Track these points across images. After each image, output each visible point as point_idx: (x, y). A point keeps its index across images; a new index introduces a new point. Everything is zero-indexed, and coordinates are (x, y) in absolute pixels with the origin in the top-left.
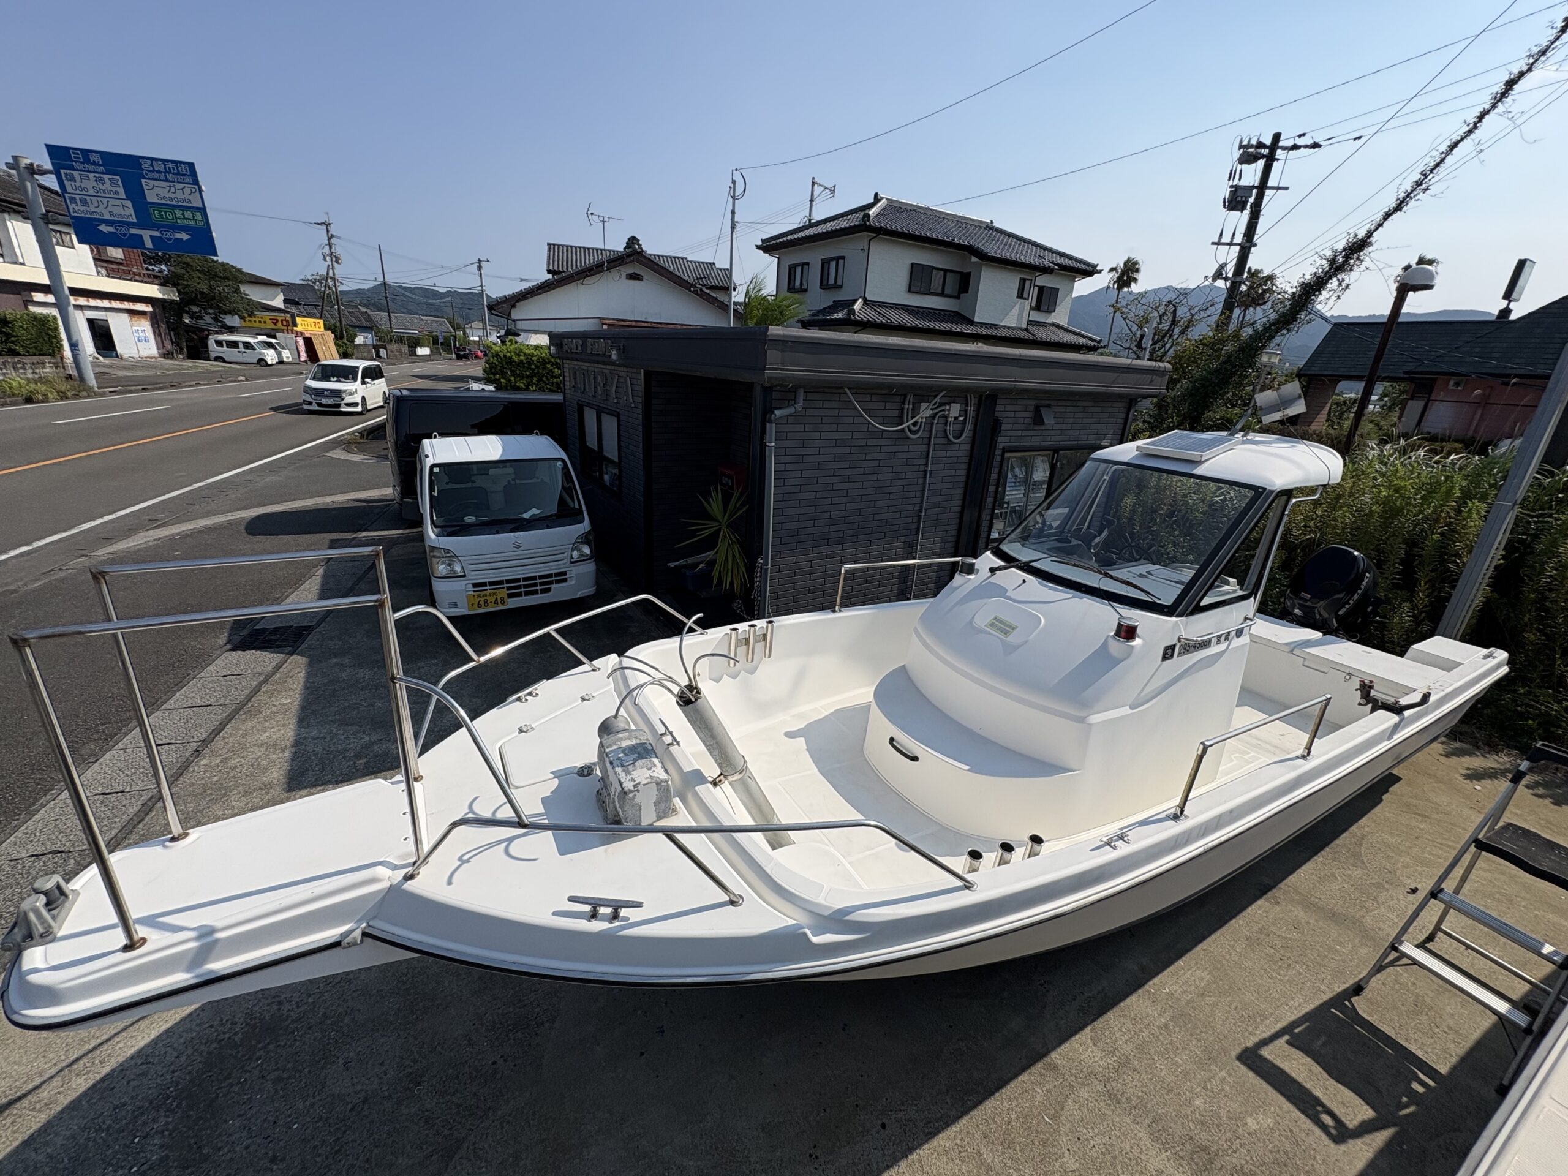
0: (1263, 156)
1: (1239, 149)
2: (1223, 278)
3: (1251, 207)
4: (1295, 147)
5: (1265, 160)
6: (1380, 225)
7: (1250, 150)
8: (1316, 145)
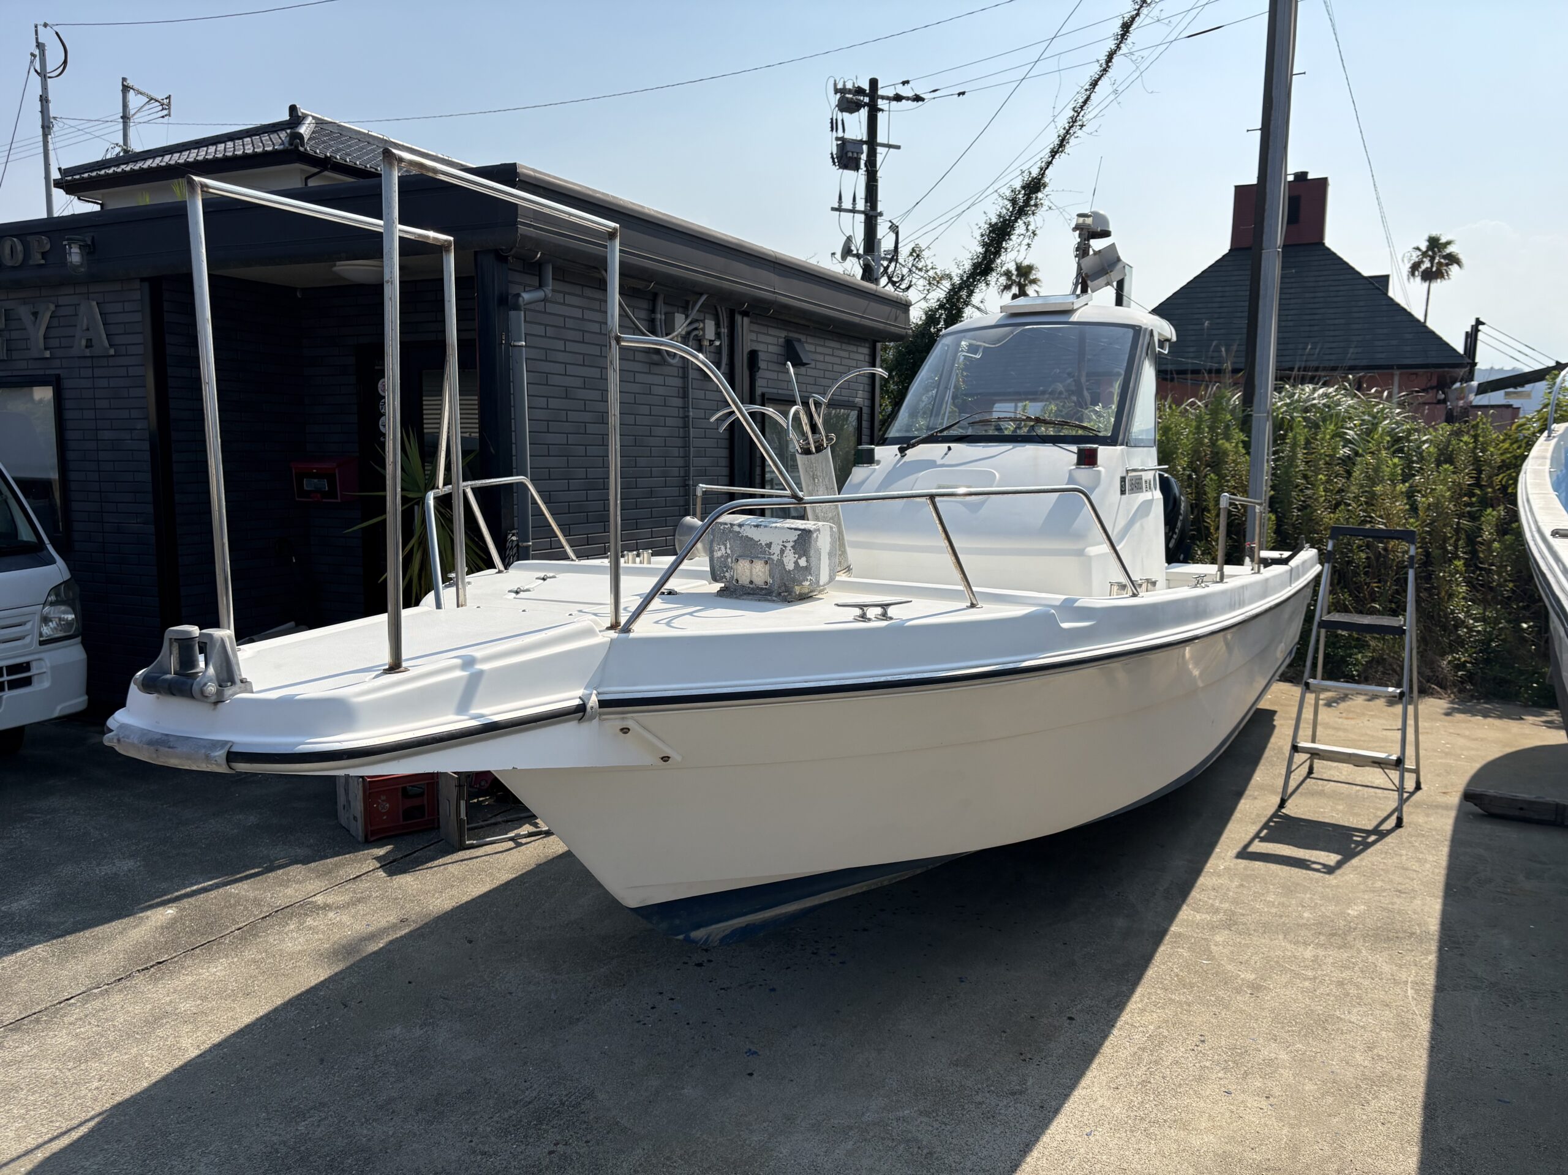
0: (866, 104)
1: (836, 93)
2: (854, 255)
3: (866, 165)
4: (898, 98)
5: (866, 108)
6: (1049, 164)
7: (849, 96)
8: (918, 98)
